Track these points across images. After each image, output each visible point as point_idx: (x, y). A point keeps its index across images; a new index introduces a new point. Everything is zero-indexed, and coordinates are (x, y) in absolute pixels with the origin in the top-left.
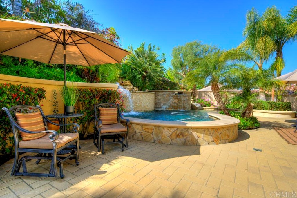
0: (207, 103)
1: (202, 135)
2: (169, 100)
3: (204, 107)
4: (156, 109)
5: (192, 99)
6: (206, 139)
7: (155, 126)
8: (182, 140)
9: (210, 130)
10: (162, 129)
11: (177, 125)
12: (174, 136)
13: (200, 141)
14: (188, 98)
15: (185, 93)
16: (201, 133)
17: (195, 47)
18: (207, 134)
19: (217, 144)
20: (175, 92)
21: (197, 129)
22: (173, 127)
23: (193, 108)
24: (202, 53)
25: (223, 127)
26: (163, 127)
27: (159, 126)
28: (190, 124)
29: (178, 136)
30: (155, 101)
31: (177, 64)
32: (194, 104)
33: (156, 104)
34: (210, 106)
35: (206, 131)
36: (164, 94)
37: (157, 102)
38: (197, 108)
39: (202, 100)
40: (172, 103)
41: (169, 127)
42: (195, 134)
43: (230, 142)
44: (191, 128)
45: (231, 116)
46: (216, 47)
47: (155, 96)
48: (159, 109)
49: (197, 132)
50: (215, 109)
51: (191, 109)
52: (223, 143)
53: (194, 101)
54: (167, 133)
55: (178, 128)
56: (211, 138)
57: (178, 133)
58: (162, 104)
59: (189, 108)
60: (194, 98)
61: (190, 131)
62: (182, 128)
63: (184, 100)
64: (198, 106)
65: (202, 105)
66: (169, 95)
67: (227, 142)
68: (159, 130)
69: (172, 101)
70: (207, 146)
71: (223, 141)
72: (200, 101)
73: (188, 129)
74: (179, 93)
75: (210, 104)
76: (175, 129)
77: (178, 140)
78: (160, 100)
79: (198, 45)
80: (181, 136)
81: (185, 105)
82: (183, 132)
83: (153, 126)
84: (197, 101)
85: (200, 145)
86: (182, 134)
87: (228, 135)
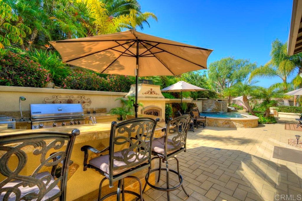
0: (240, 107)
1: (238, 124)
2: (212, 105)
3: (237, 110)
4: (203, 111)
5: (228, 104)
6: (240, 125)
7: (215, 119)
8: (228, 125)
9: (242, 122)
10: (218, 120)
11: (226, 119)
12: (224, 124)
13: (237, 126)
14: (226, 104)
15: (223, 100)
16: (237, 123)
17: (228, 62)
18: (240, 123)
19: (245, 128)
20: (216, 100)
21: (235, 121)
22: (224, 120)
23: (229, 111)
24: (235, 66)
25: (249, 121)
26: (219, 120)
27: (217, 119)
28: (231, 119)
29: (226, 124)
30: (202, 106)
31: (214, 76)
32: (229, 107)
33: (203, 108)
34: (242, 109)
35: (240, 122)
36: (209, 101)
37: (204, 106)
38: (232, 111)
39: (236, 105)
40: (214, 107)
41: (222, 120)
42: (234, 123)
43: (253, 128)
44: (232, 120)
45: (256, 116)
46: (248, 60)
47: (202, 103)
48: (205, 111)
49: (235, 122)
50: (246, 112)
51: (228, 111)
52: (248, 128)
53: (229, 105)
54: (220, 122)
55: (226, 120)
56: (242, 125)
57: (226, 122)
58: (207, 108)
59: (226, 110)
60: (229, 103)
61: (232, 122)
62: (228, 120)
63: (223, 105)
64: (233, 109)
65: (235, 108)
66: (212, 102)
67: (251, 127)
68: (217, 121)
69: (214, 106)
70: (240, 128)
71: (249, 127)
72: (234, 106)
73: (231, 121)
74: (218, 100)
75: (242, 108)
76: (225, 121)
77: (226, 125)
78: (206, 105)
79: (231, 60)
80: (228, 124)
81: (224, 109)
82: (229, 122)
83: (213, 119)
84: (232, 105)
85: (237, 128)
86: (228, 123)
87: (251, 124)
